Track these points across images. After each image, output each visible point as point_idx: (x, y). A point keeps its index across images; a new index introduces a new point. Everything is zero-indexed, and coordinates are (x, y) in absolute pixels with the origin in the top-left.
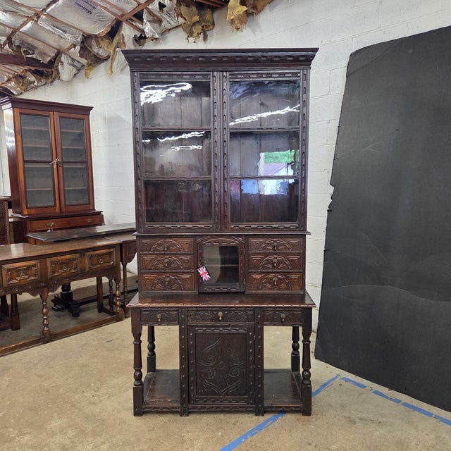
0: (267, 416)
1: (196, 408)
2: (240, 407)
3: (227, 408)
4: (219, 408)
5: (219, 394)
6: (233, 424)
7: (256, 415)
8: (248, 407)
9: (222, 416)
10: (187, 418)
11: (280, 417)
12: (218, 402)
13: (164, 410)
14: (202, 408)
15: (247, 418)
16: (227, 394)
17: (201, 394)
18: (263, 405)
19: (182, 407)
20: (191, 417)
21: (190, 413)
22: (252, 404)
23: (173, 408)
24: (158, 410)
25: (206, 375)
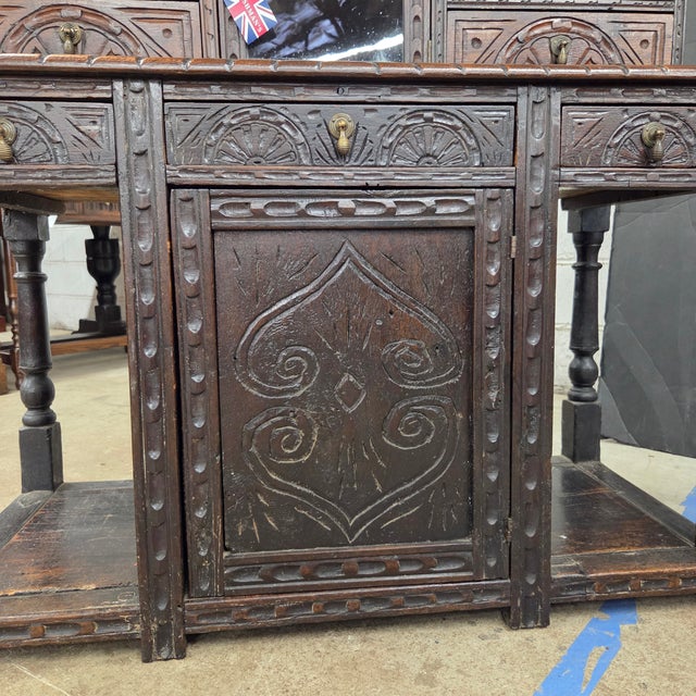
0: (569, 628)
1: (224, 612)
2: (441, 594)
3: (374, 599)
4: (339, 602)
5: (335, 539)
6: (420, 679)
7: (514, 625)
8: (477, 591)
9: (350, 644)
10: (178, 666)
11: (625, 628)
12: (327, 577)
13: (56, 636)
14: (255, 608)
15: (476, 643)
16: (375, 535)
17: (247, 542)
18: (544, 578)
19: (147, 611)
20: (201, 659)
21: (193, 639)
22: (495, 573)
23: (103, 621)
24: (25, 639)
25: (270, 445)
